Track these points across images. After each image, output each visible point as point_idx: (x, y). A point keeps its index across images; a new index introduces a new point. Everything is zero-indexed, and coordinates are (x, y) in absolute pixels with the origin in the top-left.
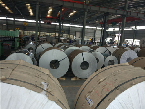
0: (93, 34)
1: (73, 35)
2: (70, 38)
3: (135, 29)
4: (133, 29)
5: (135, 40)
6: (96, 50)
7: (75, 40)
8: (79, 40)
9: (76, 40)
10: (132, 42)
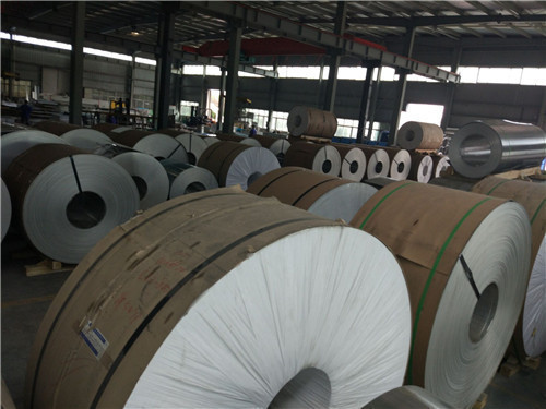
0: (123, 81)
1: (29, 83)
2: (15, 95)
3: (271, 75)
4: (267, 74)
5: (275, 114)
6: (135, 148)
7: (37, 104)
8: (59, 104)
9: (42, 106)
10: (266, 119)
